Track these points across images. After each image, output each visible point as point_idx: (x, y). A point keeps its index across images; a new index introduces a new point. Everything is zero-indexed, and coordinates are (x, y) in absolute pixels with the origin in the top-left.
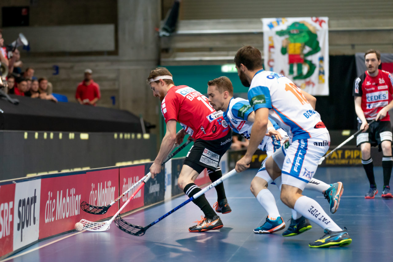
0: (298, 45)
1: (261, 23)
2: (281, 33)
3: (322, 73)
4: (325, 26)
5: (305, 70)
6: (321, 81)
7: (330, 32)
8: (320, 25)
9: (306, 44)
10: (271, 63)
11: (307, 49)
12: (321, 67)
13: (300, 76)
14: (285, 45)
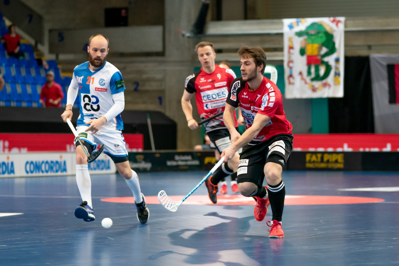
0: (316, 46)
1: (282, 23)
2: (300, 34)
3: (337, 74)
4: (341, 27)
5: (322, 71)
6: (337, 83)
7: (346, 33)
8: (337, 25)
9: (323, 45)
10: (291, 65)
11: (324, 50)
12: (337, 68)
13: (317, 78)
14: (303, 46)
